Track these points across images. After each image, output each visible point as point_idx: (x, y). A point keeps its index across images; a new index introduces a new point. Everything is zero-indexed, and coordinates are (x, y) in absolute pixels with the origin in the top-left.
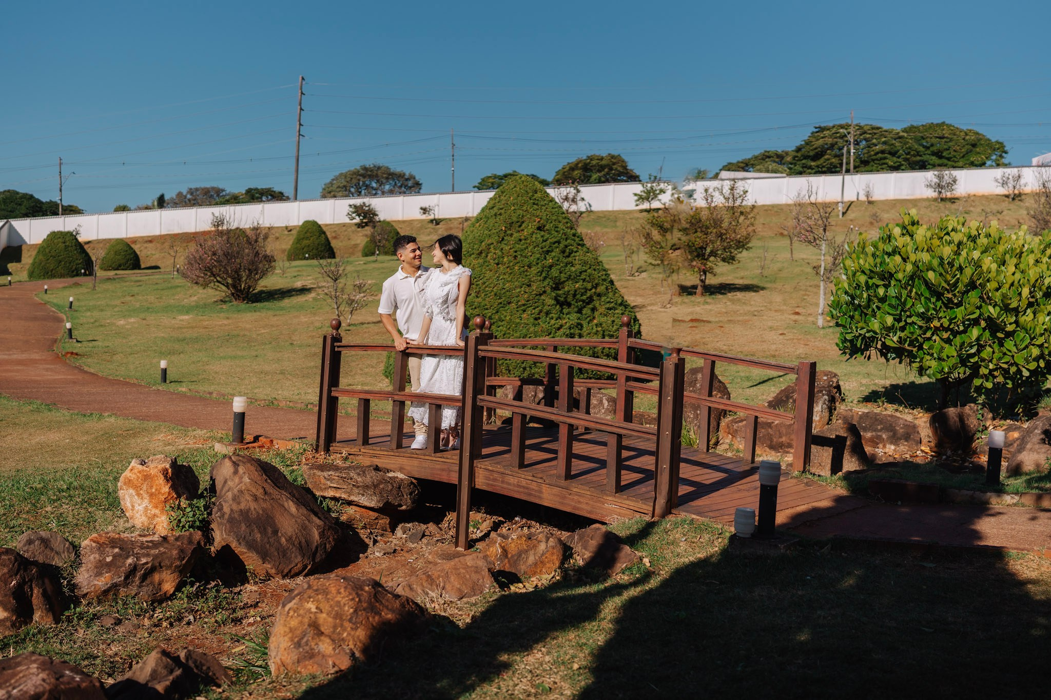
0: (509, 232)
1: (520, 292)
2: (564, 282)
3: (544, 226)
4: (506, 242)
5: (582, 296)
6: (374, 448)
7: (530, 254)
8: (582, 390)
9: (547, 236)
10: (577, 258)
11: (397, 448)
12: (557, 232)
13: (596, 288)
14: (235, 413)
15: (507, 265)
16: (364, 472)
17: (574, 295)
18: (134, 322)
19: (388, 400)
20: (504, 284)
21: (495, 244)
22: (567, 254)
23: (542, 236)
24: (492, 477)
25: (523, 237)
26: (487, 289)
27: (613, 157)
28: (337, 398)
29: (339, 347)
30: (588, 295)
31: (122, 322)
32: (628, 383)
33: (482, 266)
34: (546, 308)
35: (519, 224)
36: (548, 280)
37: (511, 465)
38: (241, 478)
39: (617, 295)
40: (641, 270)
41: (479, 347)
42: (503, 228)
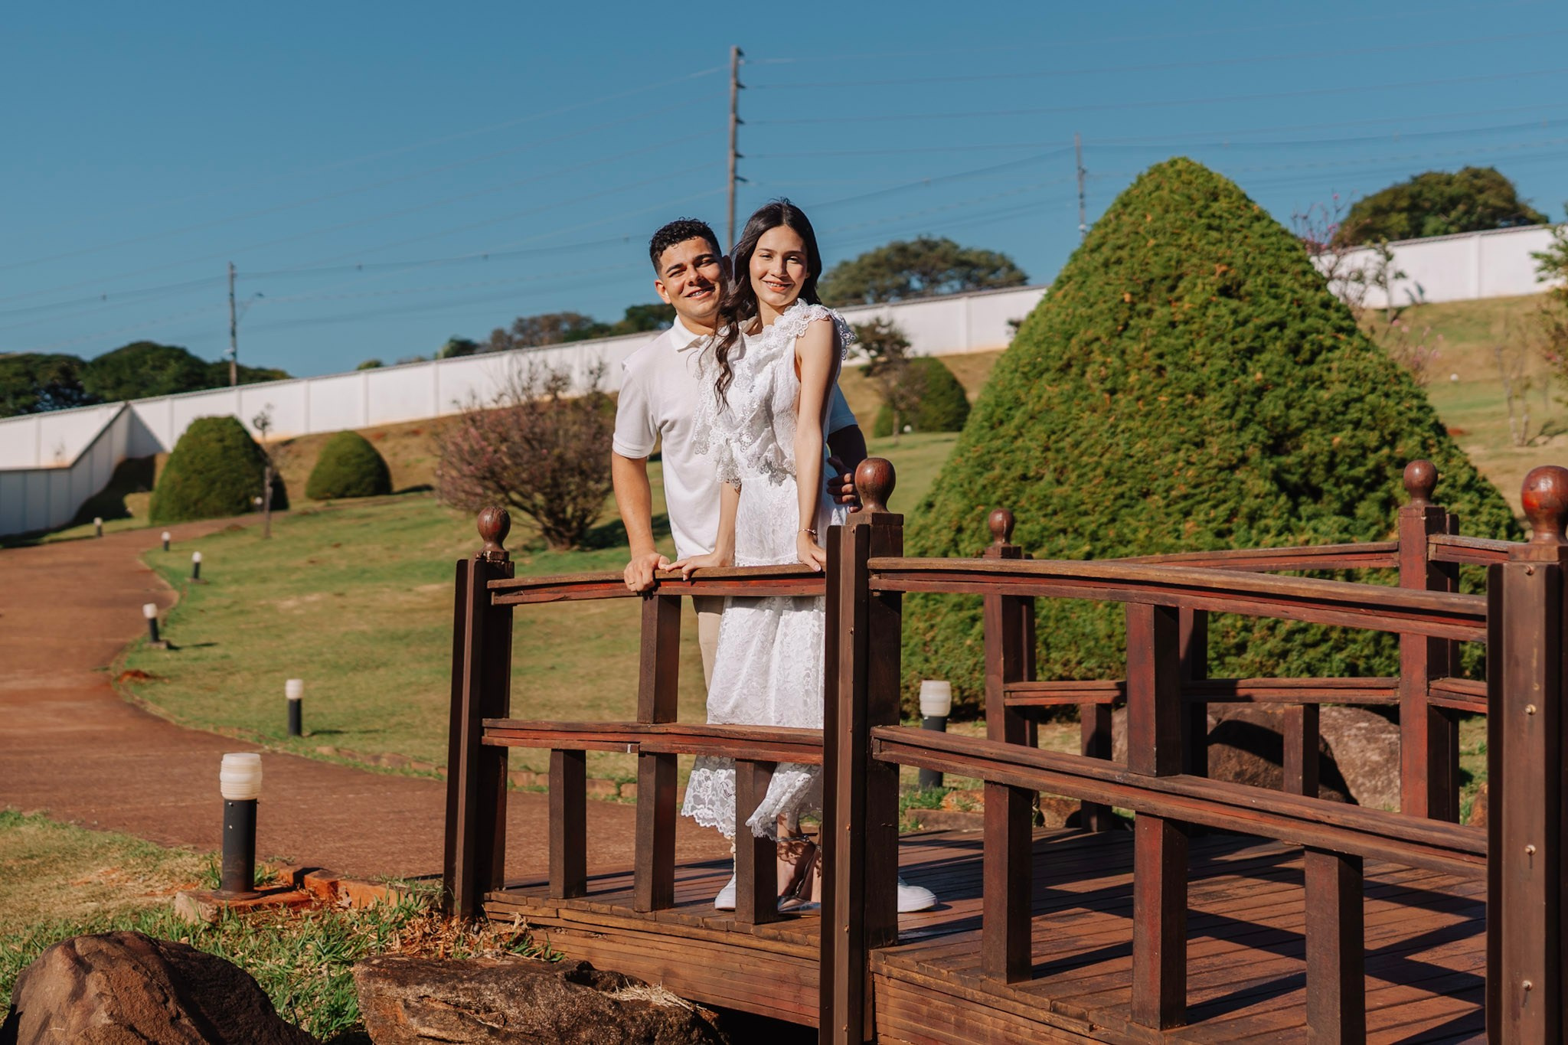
0: (1142, 306)
1: (1174, 462)
2: (1299, 431)
3: (1240, 285)
4: (1133, 333)
5: (1352, 465)
6: (595, 906)
7: (1200, 359)
8: (1287, 714)
9: (1246, 310)
10: (1335, 365)
11: (654, 908)
12: (1276, 297)
13: (1392, 444)
14: (227, 801)
15: (1136, 394)
16: (529, 988)
17: (1331, 466)
18: (315, 603)
19: (624, 750)
20: (1130, 444)
21: (1105, 339)
22: (1305, 355)
23: (1234, 312)
24: (925, 1009)
25: (1179, 317)
26: (1085, 459)
27: (1476, 174)
28: (503, 751)
29: (501, 591)
30: (1371, 461)
31: (290, 603)
32: (1437, 684)
33: (1070, 399)
34: (1250, 503)
35: (1169, 282)
36: (1253, 428)
37: (983, 969)
38: (89, 1011)
39: (1454, 462)
40: (1552, 429)
41: (874, 562)
42: (1127, 297)
